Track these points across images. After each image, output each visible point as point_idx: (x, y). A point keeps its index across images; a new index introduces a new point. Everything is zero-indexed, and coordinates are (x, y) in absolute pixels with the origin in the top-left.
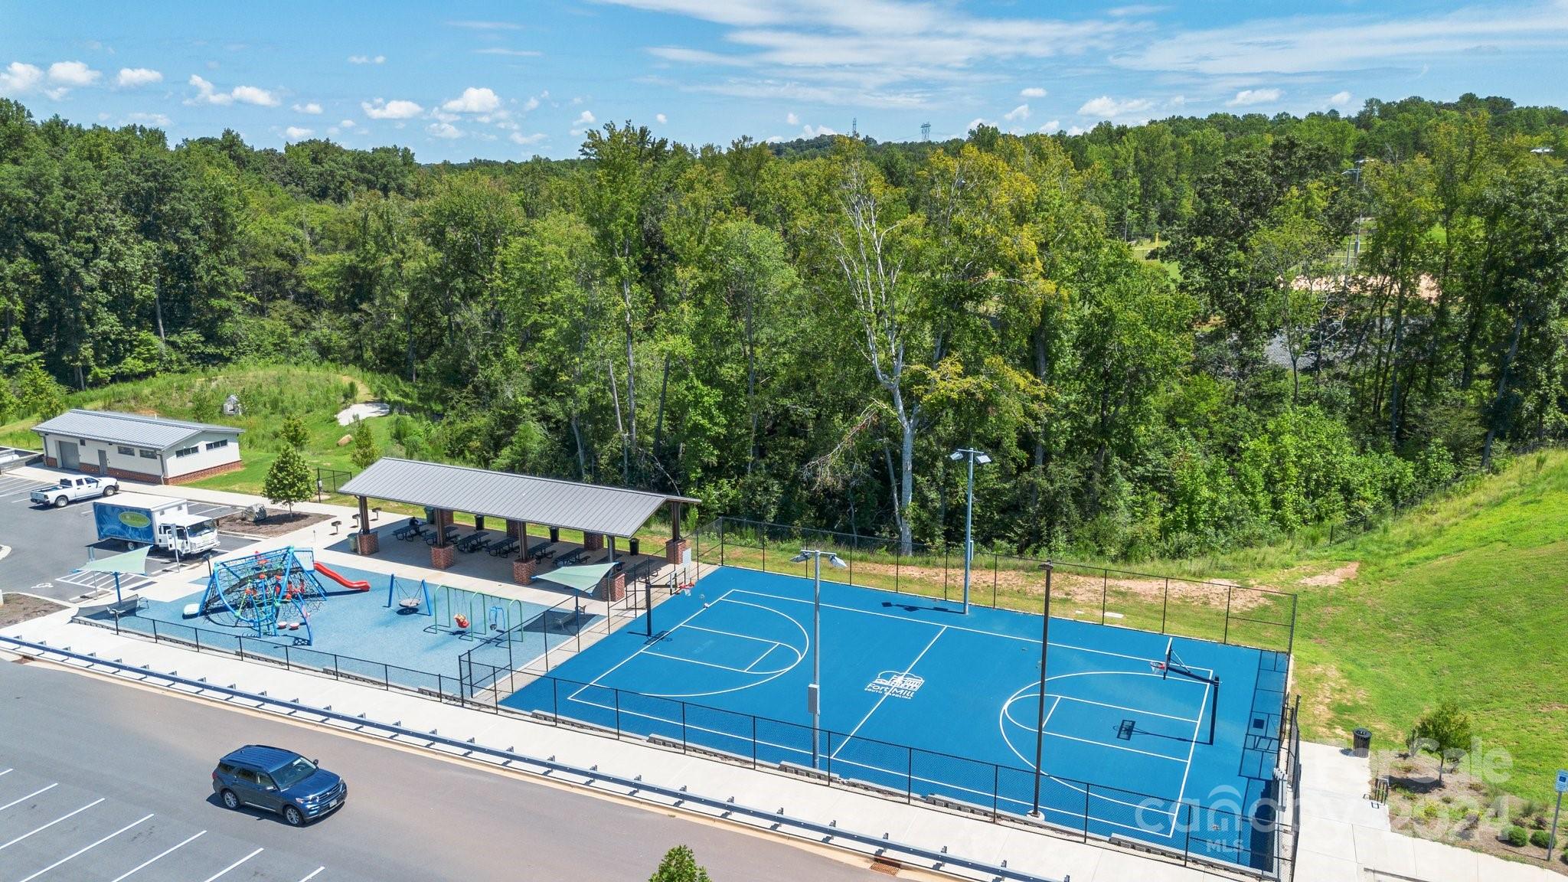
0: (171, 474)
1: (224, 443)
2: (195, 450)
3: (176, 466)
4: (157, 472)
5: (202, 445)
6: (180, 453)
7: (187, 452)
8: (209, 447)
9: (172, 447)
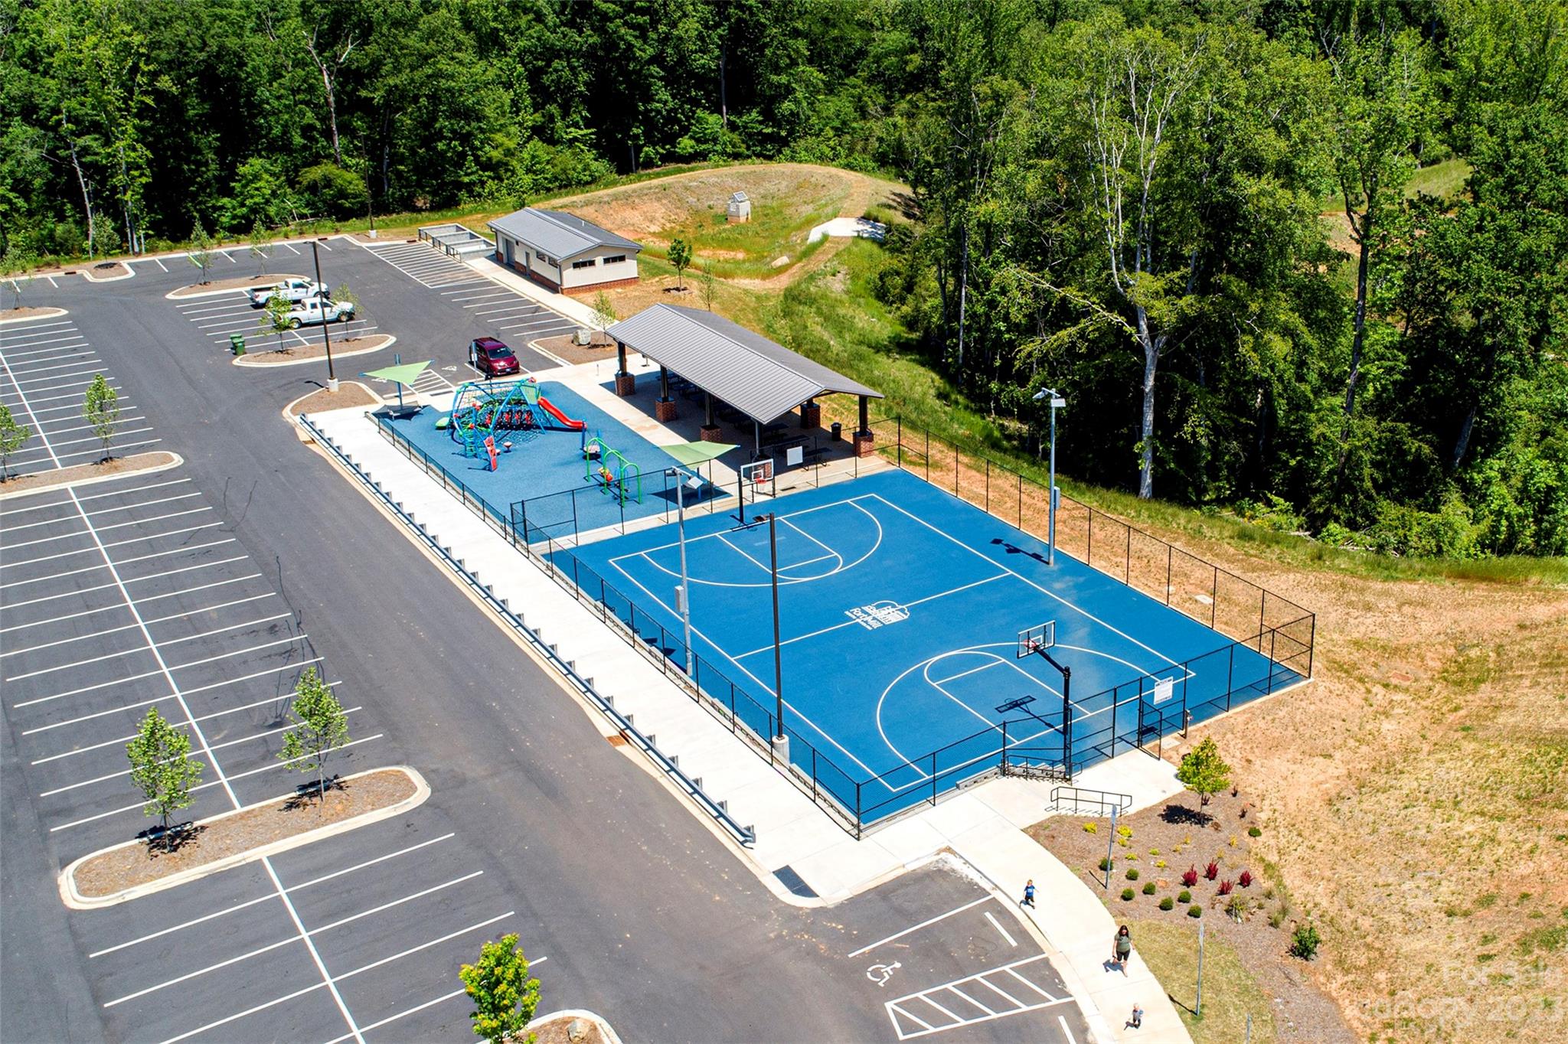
0: (567, 284)
1: (622, 259)
2: (592, 263)
3: (572, 277)
4: (556, 280)
5: (599, 260)
6: (576, 266)
7: (584, 264)
8: (606, 261)
9: (569, 258)
